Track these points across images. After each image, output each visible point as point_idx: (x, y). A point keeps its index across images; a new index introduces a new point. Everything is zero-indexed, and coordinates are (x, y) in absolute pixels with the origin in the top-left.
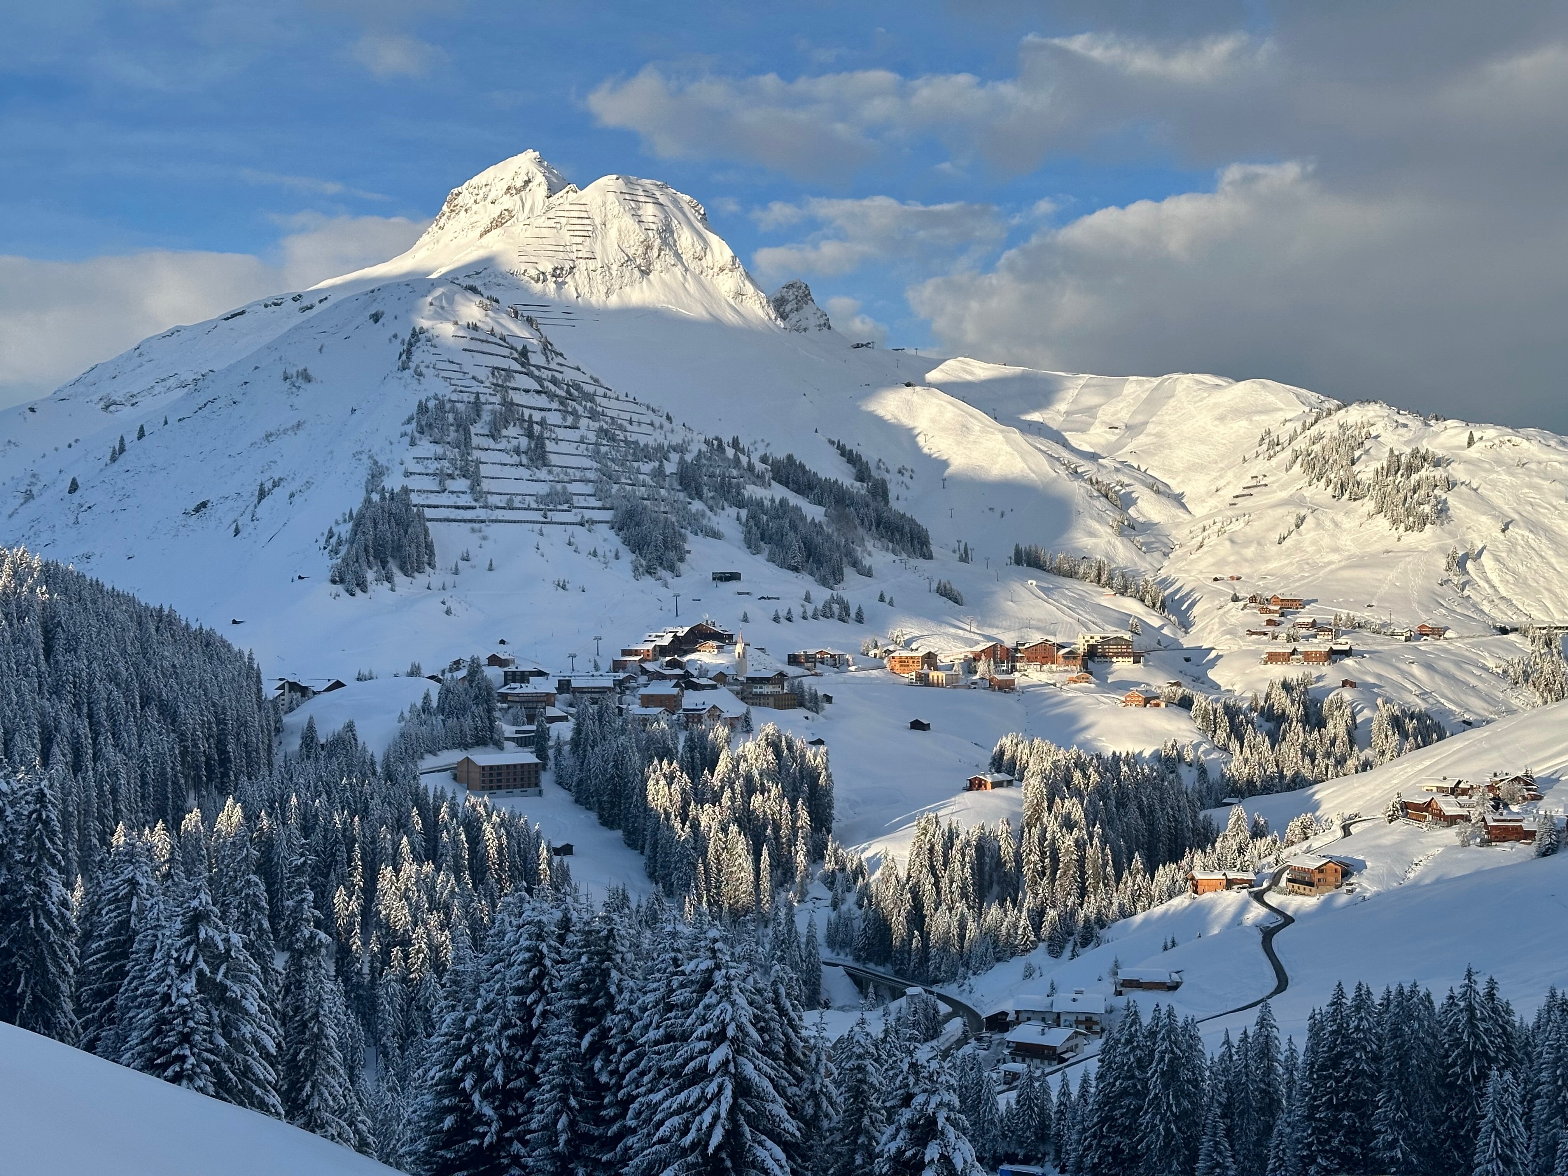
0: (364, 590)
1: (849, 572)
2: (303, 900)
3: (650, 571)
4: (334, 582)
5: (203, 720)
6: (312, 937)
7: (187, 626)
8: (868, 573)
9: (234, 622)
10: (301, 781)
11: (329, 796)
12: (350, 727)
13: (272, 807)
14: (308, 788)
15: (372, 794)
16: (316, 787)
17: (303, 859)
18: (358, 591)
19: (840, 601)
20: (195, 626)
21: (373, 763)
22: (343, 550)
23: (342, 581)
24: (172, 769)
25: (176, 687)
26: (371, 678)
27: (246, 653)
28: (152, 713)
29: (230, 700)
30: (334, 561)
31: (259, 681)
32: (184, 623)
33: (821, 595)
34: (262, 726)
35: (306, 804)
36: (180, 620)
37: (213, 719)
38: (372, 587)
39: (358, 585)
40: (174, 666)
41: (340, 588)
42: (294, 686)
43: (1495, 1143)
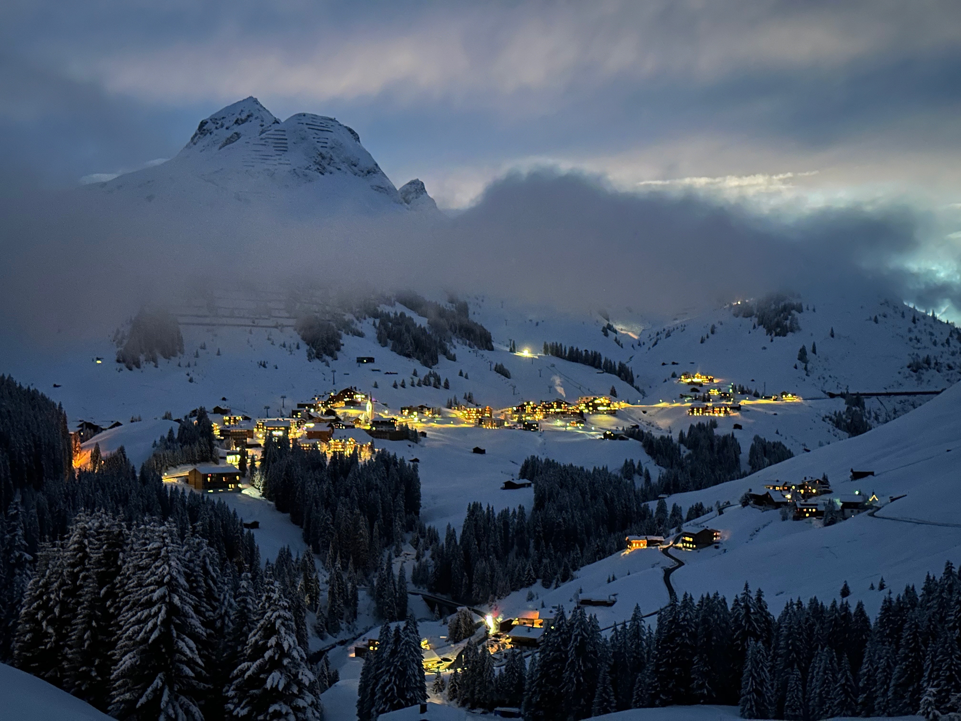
0: (138, 367)
1: (442, 358)
3: (318, 356)
4: (118, 361)
5: (26, 445)
7: (21, 387)
8: (453, 358)
9: (55, 386)
10: (86, 482)
11: (103, 490)
12: (122, 450)
13: (66, 498)
14: (90, 487)
15: (131, 491)
16: (95, 485)
18: (134, 367)
19: (435, 376)
20: (25, 387)
21: (134, 472)
22: (125, 342)
23: (124, 361)
25: (9, 424)
26: (140, 421)
27: (58, 404)
29: (44, 433)
30: (119, 349)
31: (65, 422)
32: (18, 385)
33: (423, 371)
34: (65, 449)
35: (88, 496)
36: (16, 384)
37: (32, 445)
38: (143, 365)
39: (134, 364)
40: (9, 411)
41: (123, 366)
42: (89, 425)
43: (752, 683)
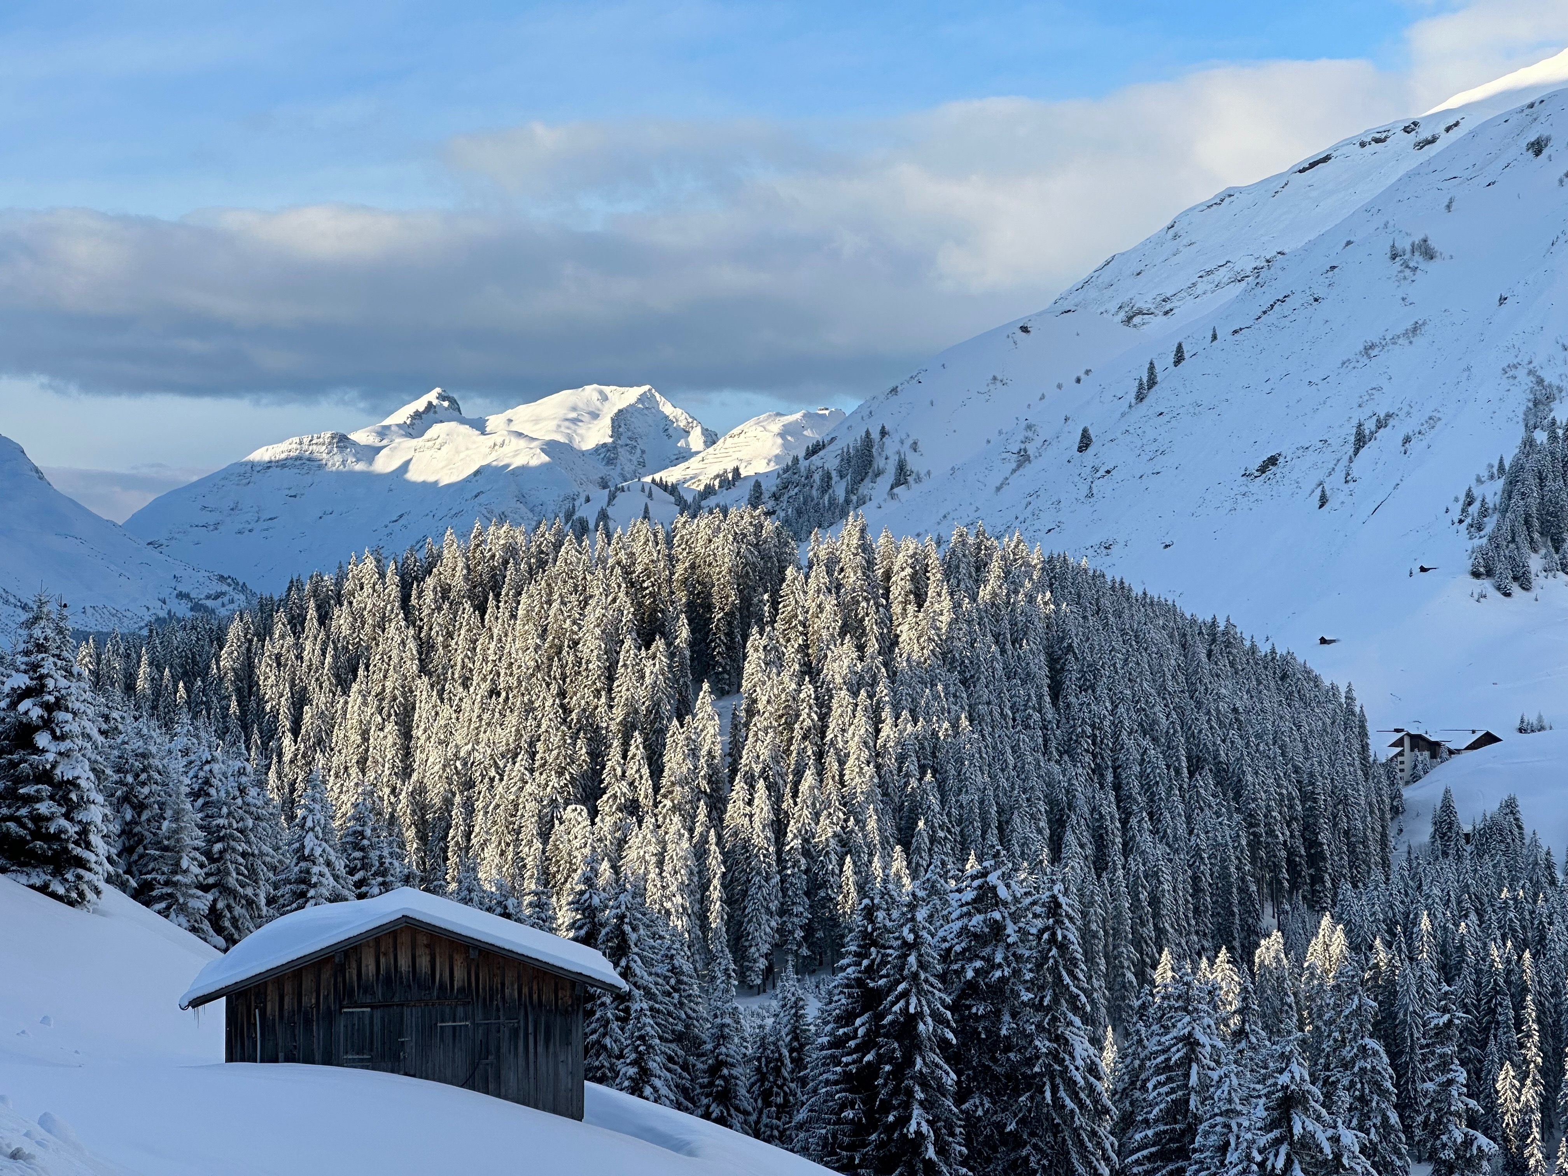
0: (1526, 586)
2: (1450, 1082)
4: (1476, 575)
5: (1281, 794)
6: (1468, 1142)
7: (1253, 649)
9: (1323, 641)
10: (1436, 891)
11: (1480, 914)
12: (1510, 807)
13: (1391, 932)
14: (1447, 904)
15: (1550, 916)
16: (1459, 903)
17: (1447, 1017)
18: (1515, 588)
20: (1264, 649)
21: (1550, 866)
22: (1490, 524)
23: (1489, 573)
24: (1238, 868)
25: (1239, 743)
26: (1542, 729)
27: (1343, 690)
28: (1206, 781)
29: (1320, 763)
30: (1477, 542)
31: (1363, 733)
32: (1247, 643)
34: (1370, 805)
35: (1445, 929)
36: (1242, 639)
37: (1295, 793)
38: (1539, 581)
39: (1515, 579)
40: (1235, 710)
41: (1486, 585)
42: (1418, 742)
